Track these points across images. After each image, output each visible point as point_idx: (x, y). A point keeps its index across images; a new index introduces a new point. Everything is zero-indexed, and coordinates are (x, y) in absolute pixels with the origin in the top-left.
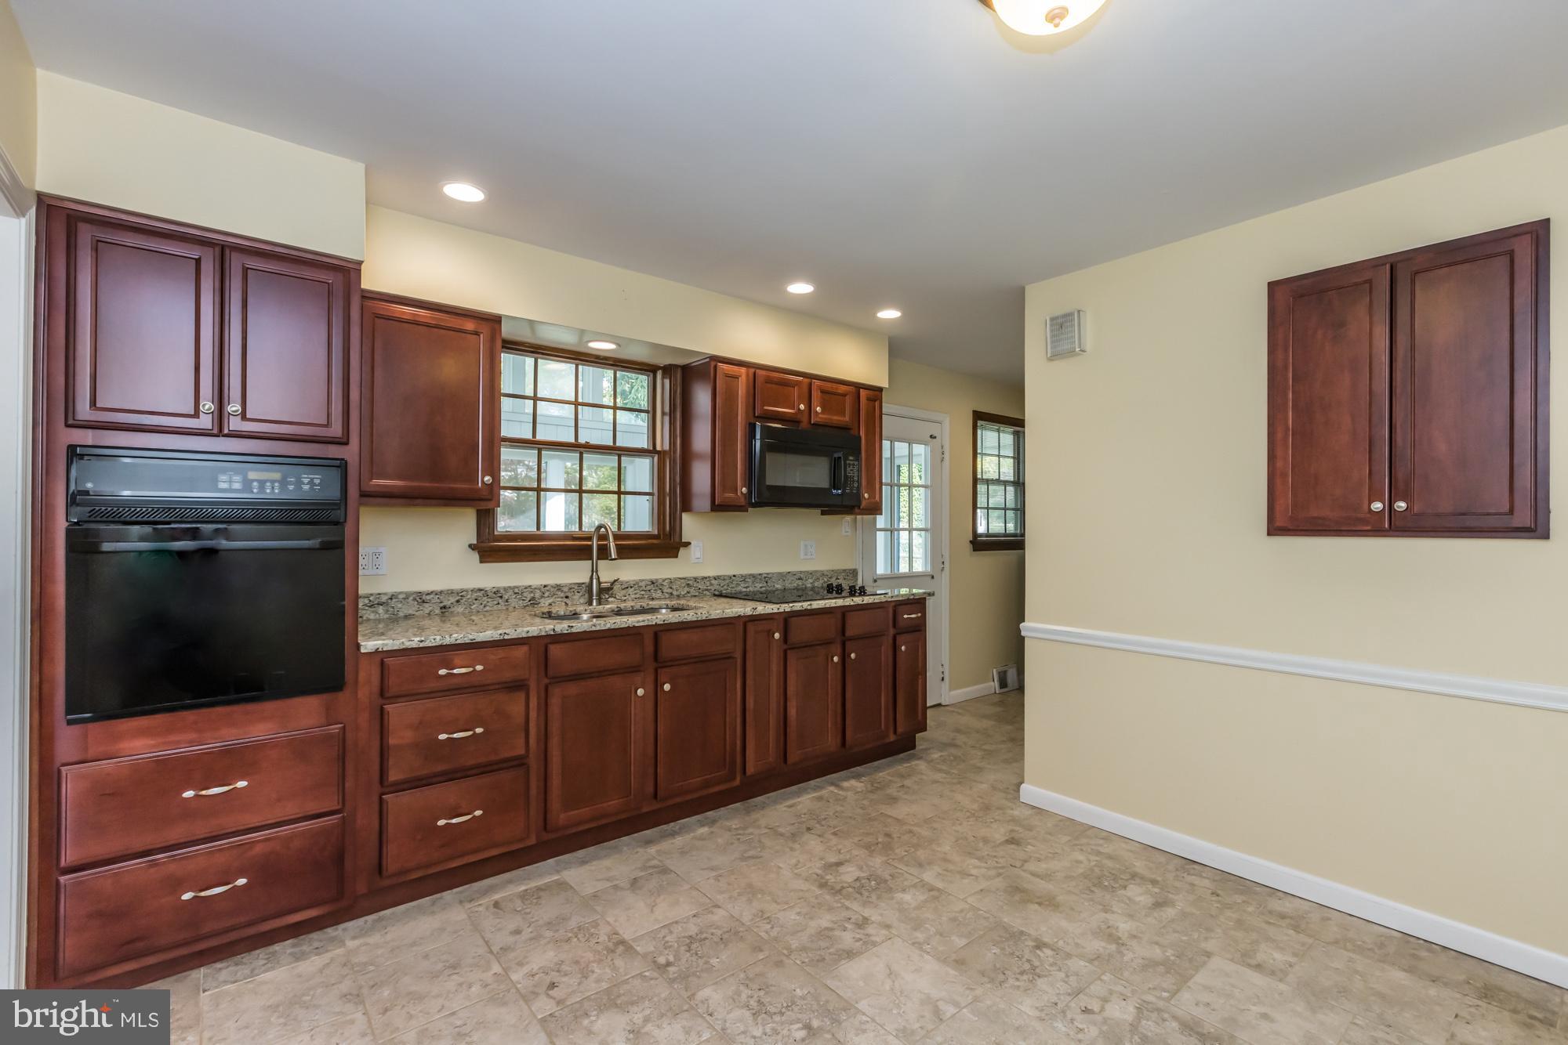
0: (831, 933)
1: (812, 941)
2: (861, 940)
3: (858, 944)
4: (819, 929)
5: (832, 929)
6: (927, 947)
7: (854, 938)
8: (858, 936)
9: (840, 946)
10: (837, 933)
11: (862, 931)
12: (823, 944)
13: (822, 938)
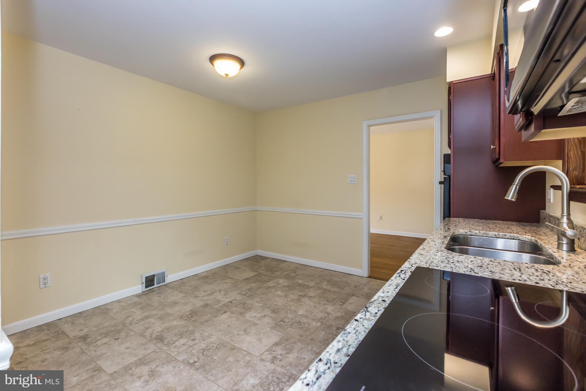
0: (286, 352)
1: (293, 347)
2: (273, 351)
3: (274, 349)
4: (292, 352)
5: (287, 353)
6: (245, 353)
7: (276, 351)
8: (275, 353)
9: (281, 347)
10: (284, 352)
11: (273, 355)
12: (288, 346)
13: (289, 349)
